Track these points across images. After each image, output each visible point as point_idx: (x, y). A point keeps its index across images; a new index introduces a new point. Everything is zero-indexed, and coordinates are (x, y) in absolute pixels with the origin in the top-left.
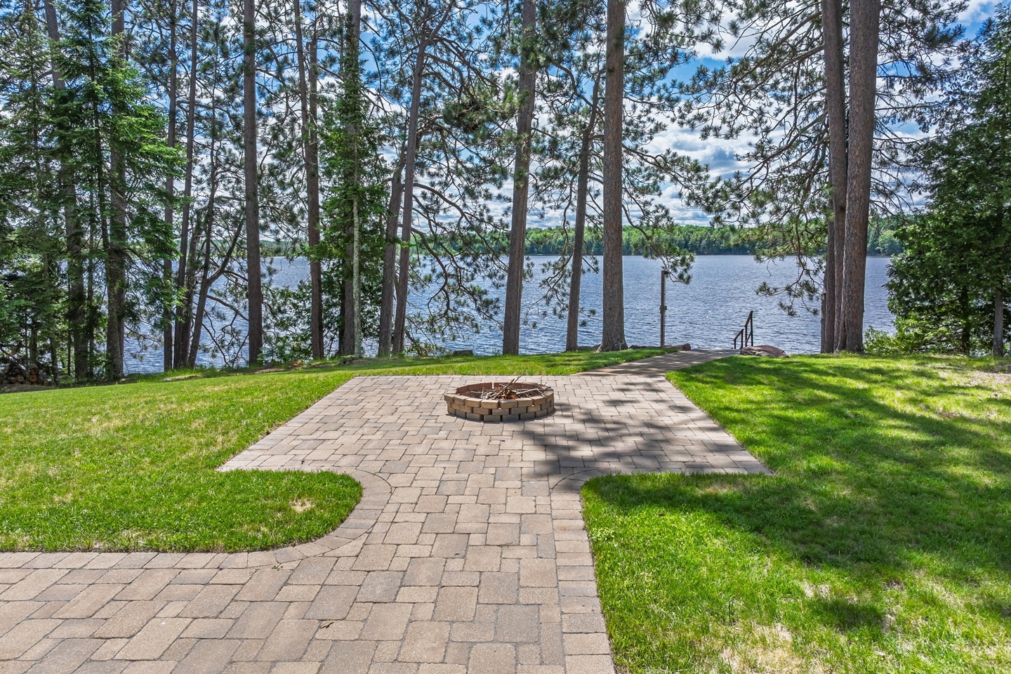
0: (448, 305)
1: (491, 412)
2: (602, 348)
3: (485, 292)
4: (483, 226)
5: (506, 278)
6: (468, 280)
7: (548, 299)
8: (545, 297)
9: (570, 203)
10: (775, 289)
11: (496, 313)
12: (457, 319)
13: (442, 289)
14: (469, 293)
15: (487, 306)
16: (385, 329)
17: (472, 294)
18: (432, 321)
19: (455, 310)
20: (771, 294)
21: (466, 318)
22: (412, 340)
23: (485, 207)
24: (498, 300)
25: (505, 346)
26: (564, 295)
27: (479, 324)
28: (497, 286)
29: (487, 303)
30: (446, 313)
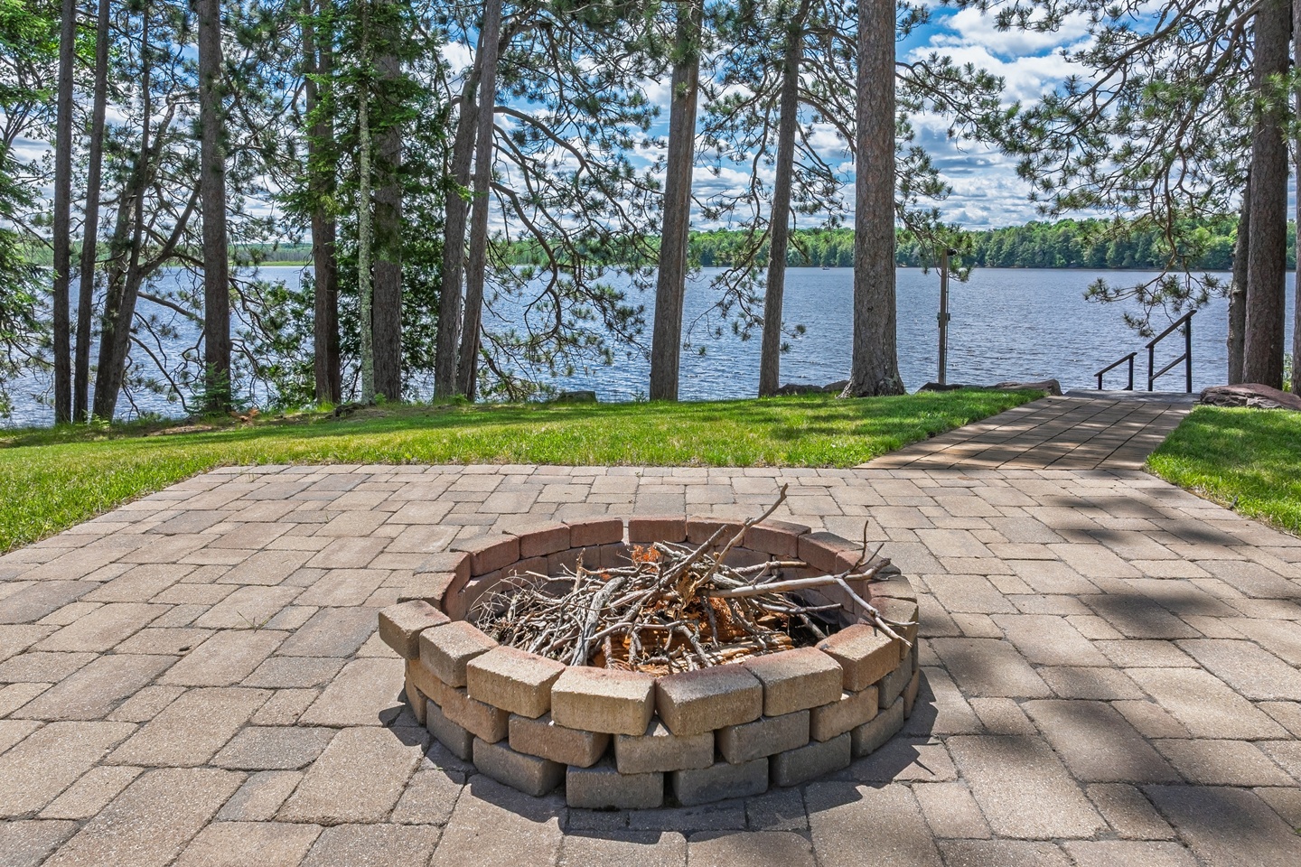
0: (558, 317)
1: (606, 749)
2: (853, 388)
3: (621, 297)
4: (618, 185)
5: (657, 271)
6: (592, 277)
7: (724, 307)
8: (720, 304)
9: (763, 150)
10: (1117, 292)
11: (639, 332)
12: (574, 342)
13: (549, 289)
14: (594, 297)
15: (624, 319)
16: (445, 355)
17: (599, 298)
18: (534, 343)
19: (571, 325)
20: (1109, 300)
21: (589, 340)
22: (500, 374)
23: (621, 158)
24: (642, 309)
25: (653, 385)
26: (751, 300)
27: (611, 350)
28: (642, 287)
29: (624, 314)
30: (555, 330)
